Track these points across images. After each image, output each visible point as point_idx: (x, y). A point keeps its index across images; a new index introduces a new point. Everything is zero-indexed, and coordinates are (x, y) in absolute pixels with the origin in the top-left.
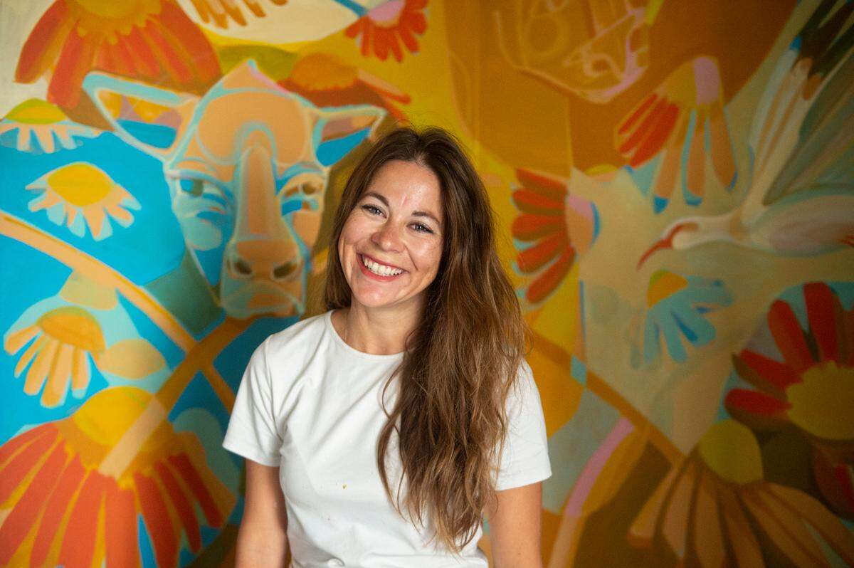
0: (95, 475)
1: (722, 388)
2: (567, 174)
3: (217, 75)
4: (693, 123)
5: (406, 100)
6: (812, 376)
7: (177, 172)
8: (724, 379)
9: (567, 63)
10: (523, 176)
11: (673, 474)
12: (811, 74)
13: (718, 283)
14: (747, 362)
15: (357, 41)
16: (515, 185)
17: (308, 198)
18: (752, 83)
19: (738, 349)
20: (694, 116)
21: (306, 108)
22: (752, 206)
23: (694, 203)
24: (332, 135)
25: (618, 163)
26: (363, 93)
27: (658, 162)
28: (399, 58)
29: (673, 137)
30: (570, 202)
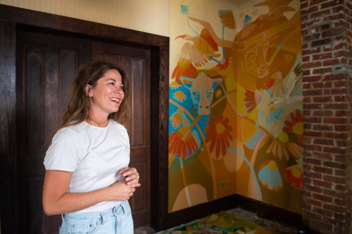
0: (181, 140)
1: (282, 127)
2: (255, 90)
3: (197, 75)
4: (277, 83)
5: (226, 77)
6: (297, 125)
7: (192, 91)
8: (283, 125)
9: (255, 71)
10: (247, 90)
11: (274, 142)
12: (296, 76)
13: (282, 109)
14: (287, 123)
15: (218, 67)
16: (245, 92)
17: (211, 95)
18: (287, 77)
19: (285, 120)
20: (277, 81)
21: (210, 79)
22: (287, 97)
23: (278, 96)
24: (215, 83)
25: (264, 88)
26: (219, 76)
27: (271, 89)
28: (225, 70)
29: (274, 84)
30: (256, 95)
